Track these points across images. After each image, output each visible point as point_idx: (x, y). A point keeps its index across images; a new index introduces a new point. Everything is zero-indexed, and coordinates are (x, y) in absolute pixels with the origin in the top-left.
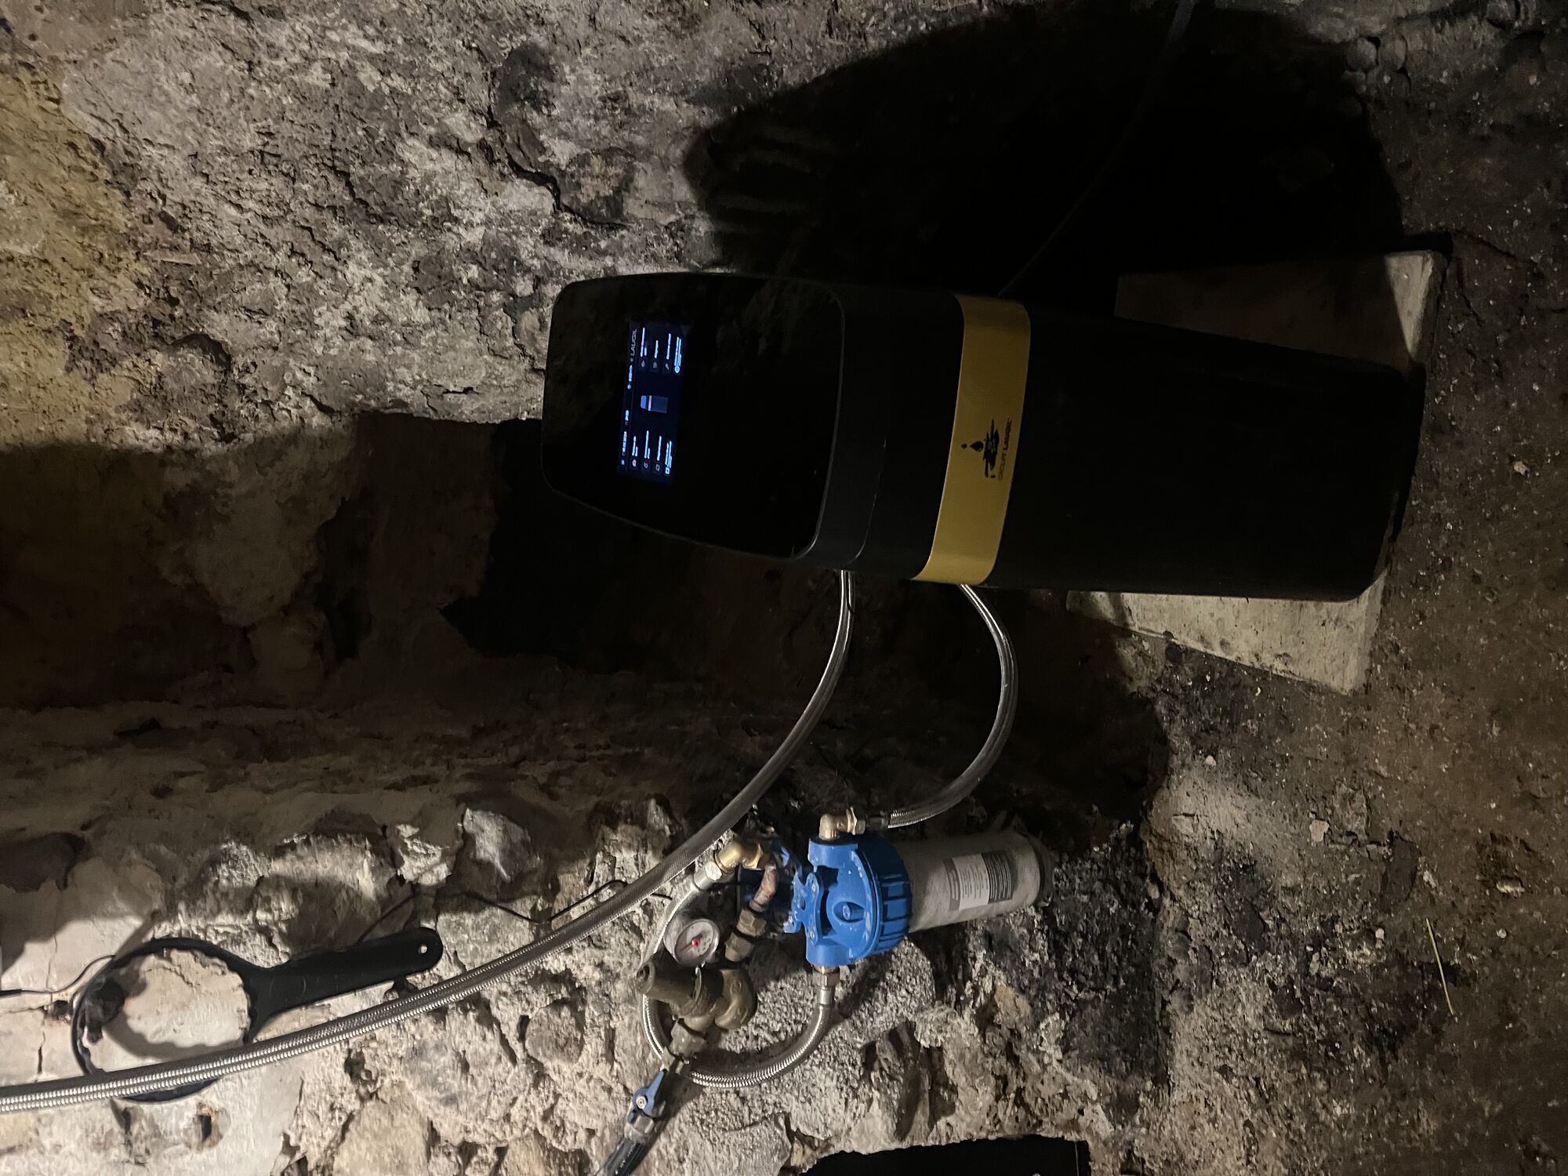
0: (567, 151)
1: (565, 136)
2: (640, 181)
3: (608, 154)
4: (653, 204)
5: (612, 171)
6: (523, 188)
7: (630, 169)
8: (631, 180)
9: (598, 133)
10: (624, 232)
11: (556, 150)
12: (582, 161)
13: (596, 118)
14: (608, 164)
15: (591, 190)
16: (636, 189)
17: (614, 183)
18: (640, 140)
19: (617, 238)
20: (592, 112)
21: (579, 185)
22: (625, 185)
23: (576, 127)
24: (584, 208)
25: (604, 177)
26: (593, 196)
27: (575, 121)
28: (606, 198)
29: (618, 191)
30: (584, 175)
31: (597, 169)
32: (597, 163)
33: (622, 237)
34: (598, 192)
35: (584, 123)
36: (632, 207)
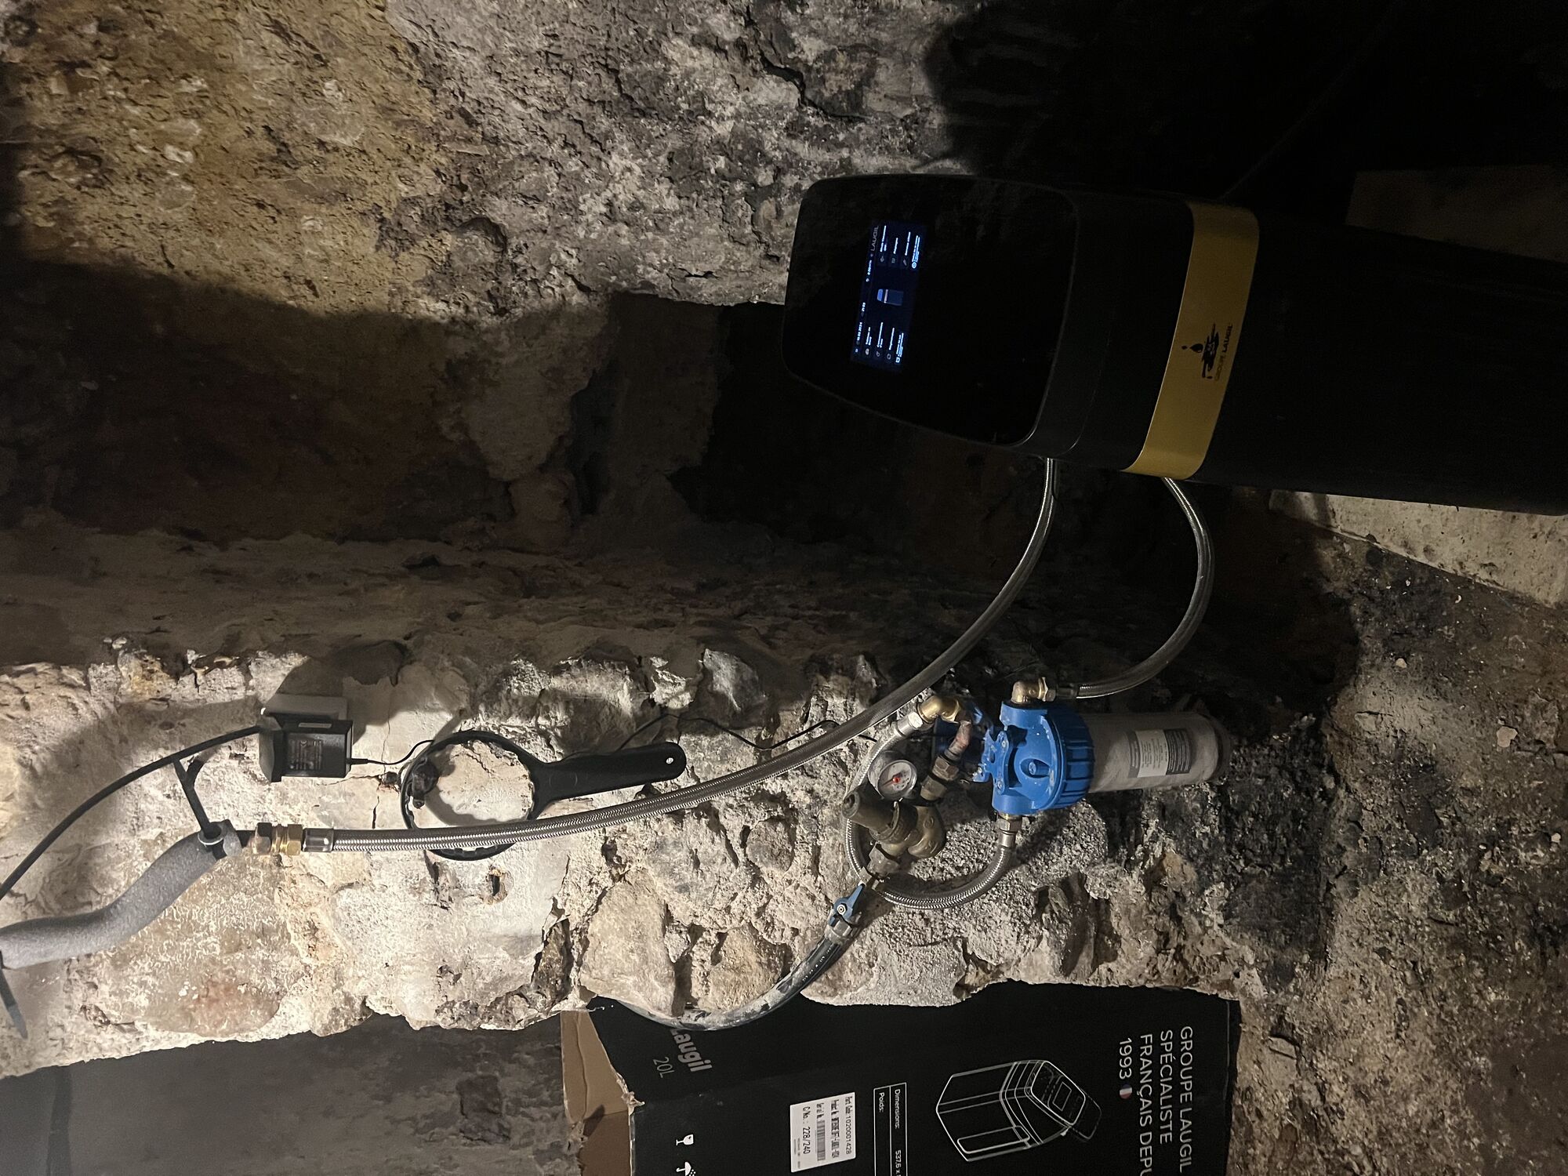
0: (815, 48)
1: (814, 33)
2: (881, 76)
3: (852, 51)
4: (892, 99)
5: (855, 66)
6: (772, 83)
7: (873, 65)
8: (873, 75)
9: (845, 31)
10: (862, 125)
11: (805, 47)
12: (828, 57)
13: (846, 17)
14: (852, 60)
15: (835, 84)
16: (877, 83)
17: (856, 77)
18: (885, 37)
19: (854, 131)
20: (842, 11)
21: (823, 80)
22: (867, 79)
23: (826, 26)
24: (827, 103)
25: (847, 72)
26: (836, 90)
27: (825, 21)
28: (848, 92)
29: (859, 86)
30: (829, 71)
31: (842, 65)
32: (841, 57)
33: (860, 129)
34: (840, 87)
35: (834, 21)
36: (873, 101)
